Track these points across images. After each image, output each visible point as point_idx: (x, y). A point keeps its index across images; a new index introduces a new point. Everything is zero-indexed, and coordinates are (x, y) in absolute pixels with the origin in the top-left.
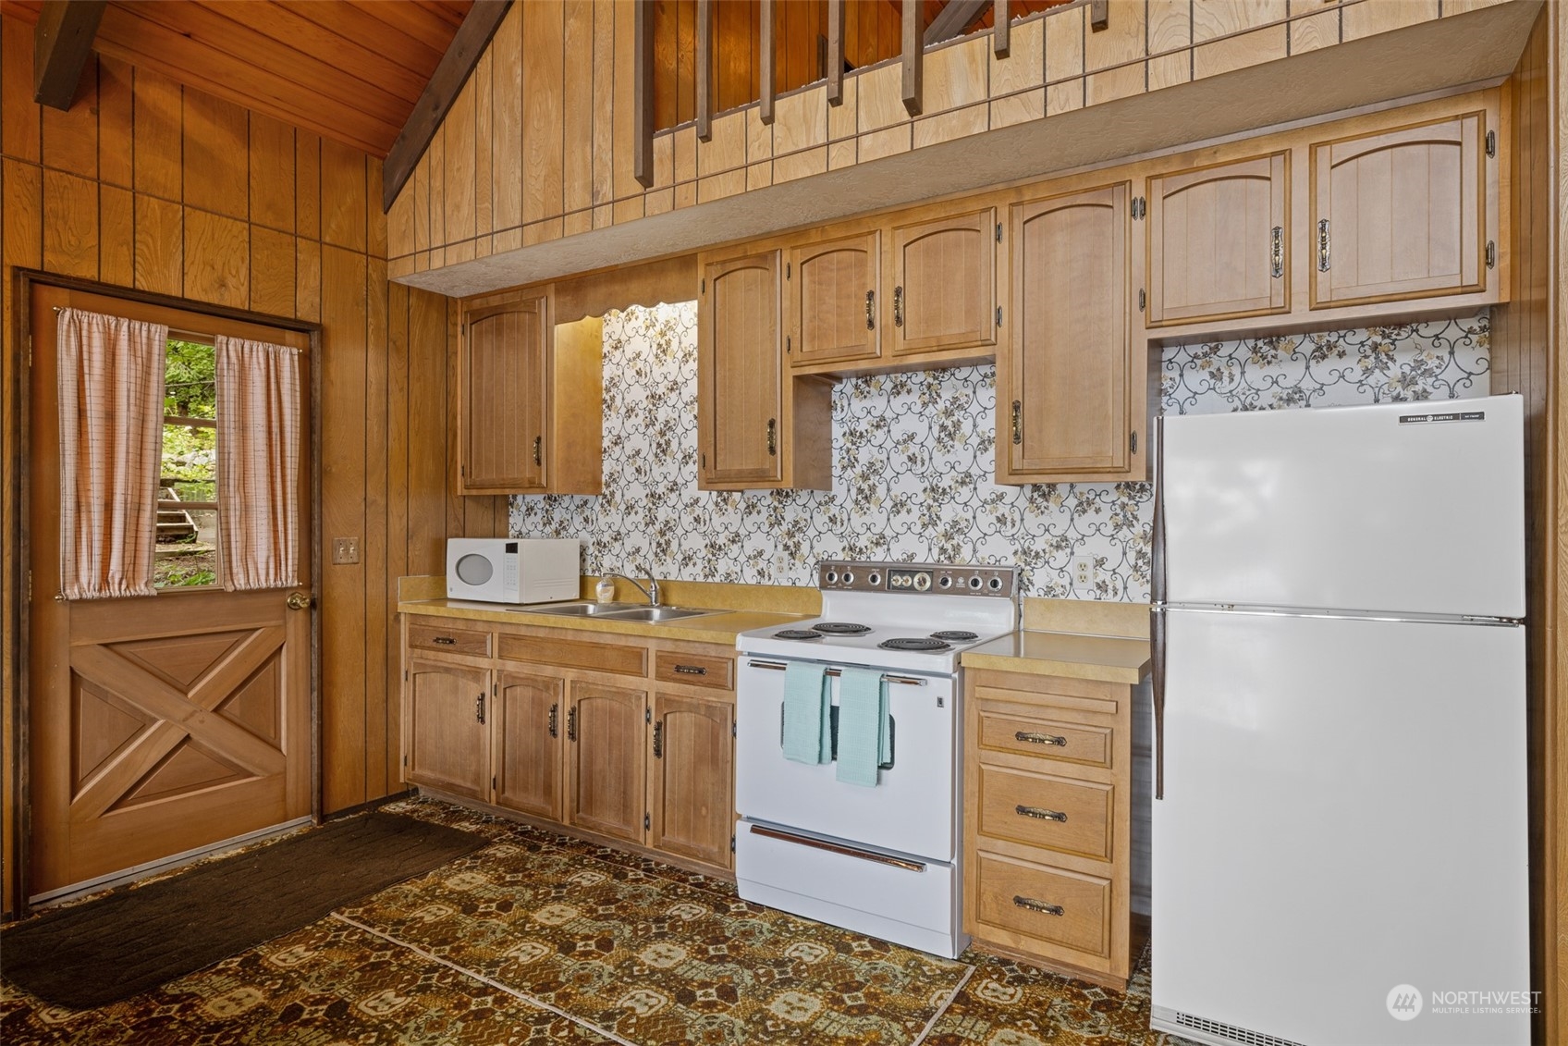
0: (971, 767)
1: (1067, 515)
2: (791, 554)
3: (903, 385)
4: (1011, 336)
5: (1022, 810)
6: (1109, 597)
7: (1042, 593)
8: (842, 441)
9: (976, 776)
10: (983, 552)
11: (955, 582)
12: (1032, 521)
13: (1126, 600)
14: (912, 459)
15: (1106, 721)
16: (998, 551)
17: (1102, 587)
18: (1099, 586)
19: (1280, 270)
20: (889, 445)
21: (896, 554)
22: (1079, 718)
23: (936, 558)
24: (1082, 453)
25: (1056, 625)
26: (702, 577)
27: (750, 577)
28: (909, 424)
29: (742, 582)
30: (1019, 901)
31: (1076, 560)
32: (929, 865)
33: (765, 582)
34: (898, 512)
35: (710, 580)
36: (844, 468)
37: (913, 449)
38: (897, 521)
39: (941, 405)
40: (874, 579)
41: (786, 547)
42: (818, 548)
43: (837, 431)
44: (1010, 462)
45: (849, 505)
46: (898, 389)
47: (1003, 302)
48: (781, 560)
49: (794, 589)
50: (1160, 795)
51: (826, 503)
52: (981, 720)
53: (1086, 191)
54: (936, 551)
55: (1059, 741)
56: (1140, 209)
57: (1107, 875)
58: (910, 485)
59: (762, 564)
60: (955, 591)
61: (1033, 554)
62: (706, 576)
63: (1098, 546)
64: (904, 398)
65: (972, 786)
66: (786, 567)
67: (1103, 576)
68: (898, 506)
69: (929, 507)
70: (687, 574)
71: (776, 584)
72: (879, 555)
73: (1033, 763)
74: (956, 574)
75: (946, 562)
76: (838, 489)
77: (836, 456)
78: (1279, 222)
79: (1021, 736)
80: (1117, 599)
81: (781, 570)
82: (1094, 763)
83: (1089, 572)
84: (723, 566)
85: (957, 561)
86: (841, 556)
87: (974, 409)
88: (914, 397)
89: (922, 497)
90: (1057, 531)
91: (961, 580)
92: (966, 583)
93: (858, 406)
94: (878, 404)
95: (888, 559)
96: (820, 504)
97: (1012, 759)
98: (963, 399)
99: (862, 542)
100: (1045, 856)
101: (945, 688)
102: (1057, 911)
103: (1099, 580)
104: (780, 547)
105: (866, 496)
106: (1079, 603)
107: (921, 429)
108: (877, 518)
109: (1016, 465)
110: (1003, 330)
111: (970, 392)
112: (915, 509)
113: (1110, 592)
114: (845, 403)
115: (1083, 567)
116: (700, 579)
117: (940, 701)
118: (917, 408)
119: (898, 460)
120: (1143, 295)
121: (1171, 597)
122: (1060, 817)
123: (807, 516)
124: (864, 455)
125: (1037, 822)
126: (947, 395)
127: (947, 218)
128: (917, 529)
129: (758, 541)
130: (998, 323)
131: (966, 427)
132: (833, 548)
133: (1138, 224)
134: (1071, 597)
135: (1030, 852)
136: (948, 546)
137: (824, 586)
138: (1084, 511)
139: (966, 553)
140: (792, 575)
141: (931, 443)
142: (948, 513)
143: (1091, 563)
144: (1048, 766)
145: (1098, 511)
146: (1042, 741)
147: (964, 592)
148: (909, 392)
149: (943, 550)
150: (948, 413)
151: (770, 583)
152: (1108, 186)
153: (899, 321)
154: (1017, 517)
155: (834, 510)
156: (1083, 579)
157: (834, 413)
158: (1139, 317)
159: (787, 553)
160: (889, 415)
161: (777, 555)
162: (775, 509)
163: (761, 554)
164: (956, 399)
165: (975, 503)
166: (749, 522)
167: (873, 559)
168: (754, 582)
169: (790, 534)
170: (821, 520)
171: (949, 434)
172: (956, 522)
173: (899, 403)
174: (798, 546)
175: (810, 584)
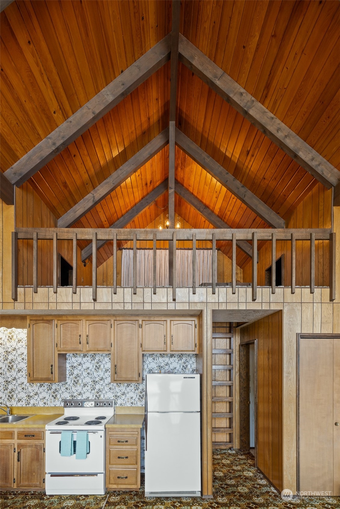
0: (108, 450)
1: (125, 387)
2: (54, 398)
3: (86, 355)
4: (114, 350)
5: (119, 458)
6: (133, 405)
7: (119, 405)
8: (69, 368)
9: (109, 452)
10: (106, 396)
11: (100, 404)
12: (117, 389)
13: (137, 406)
14: (88, 374)
15: (136, 436)
16: (110, 396)
17: (132, 403)
18: (131, 403)
19: (165, 343)
20: (82, 370)
21: (85, 397)
22: (131, 436)
23: (95, 398)
24: (129, 376)
25: (122, 412)
26: (25, 405)
27: (41, 404)
28: (88, 365)
29: (39, 406)
30: (119, 477)
31: (127, 397)
32: (98, 474)
33: (46, 406)
34: (85, 387)
35: (28, 406)
36: (70, 375)
37: (89, 371)
38: (84, 389)
39: (96, 361)
40: (79, 404)
41: (53, 396)
42: (62, 396)
43: (68, 365)
44: (114, 378)
45: (71, 385)
46: (84, 356)
47: (112, 342)
48: (51, 399)
49: (55, 407)
50: (146, 450)
51: (65, 384)
52: (110, 439)
53: (130, 320)
54: (94, 396)
55: (127, 441)
56: (141, 326)
57: (136, 468)
58: (88, 380)
59: (45, 401)
60: (100, 406)
61: (117, 396)
63: (131, 394)
64: (86, 358)
65: (108, 454)
66: (52, 401)
67: (132, 401)
68: (85, 385)
69: (93, 386)
70: (19, 405)
71: (50, 406)
72: (80, 398)
73: (121, 447)
74: (100, 402)
75: (97, 399)
76: (68, 380)
77: (67, 372)
78: (165, 334)
79: (119, 441)
80: (135, 406)
81: (51, 402)
82: (134, 445)
83: (129, 400)
84: (32, 402)
85: (100, 398)
86: (69, 398)
87: (104, 362)
88: (89, 358)
89: (91, 383)
90: (123, 391)
91: (101, 404)
92: (103, 404)
93: (74, 359)
94: (79, 359)
95: (82, 399)
96: (63, 384)
97: (117, 447)
98: (101, 360)
99: (75, 394)
100: (123, 466)
101: (102, 433)
102: (126, 478)
103: (131, 402)
104: (51, 396)
105: (76, 383)
106: (128, 407)
107: (91, 366)
108: (79, 388)
109: (116, 379)
110: (112, 348)
111: (103, 358)
112: (89, 386)
113: (134, 404)
114: (70, 358)
115: (128, 399)
117: (101, 436)
118: (90, 361)
119: (85, 374)
120: (141, 344)
121: (148, 410)
122: (127, 457)
123: (59, 388)
124: (76, 372)
125: (122, 459)
126: (97, 358)
127: (99, 320)
128: (90, 391)
129: (44, 394)
130: (111, 346)
131: (102, 366)
132: (67, 396)
133: (140, 329)
134: (126, 406)
135: (121, 466)
136: (98, 395)
137: (65, 407)
138: (128, 387)
139: (102, 396)
140: (55, 403)
141: (93, 370)
142: (97, 387)
143: (130, 398)
144: (124, 447)
145: (131, 386)
146: (123, 442)
147: (102, 406)
148: (88, 357)
149: (96, 396)
150: (97, 363)
151: (48, 406)
152: (134, 320)
153: (87, 343)
154: (114, 388)
155: (67, 386)
157: (67, 361)
158: (140, 349)
159: (53, 397)
160: (82, 362)
161: (50, 398)
162: (49, 386)
163: (45, 398)
164: (99, 360)
165: (104, 384)
166: (41, 389)
167: (78, 399)
168: (43, 406)
169: (54, 393)
170: (63, 389)
171: (98, 368)
172: (100, 389)
173: (85, 359)
174: (56, 395)
175: (60, 406)
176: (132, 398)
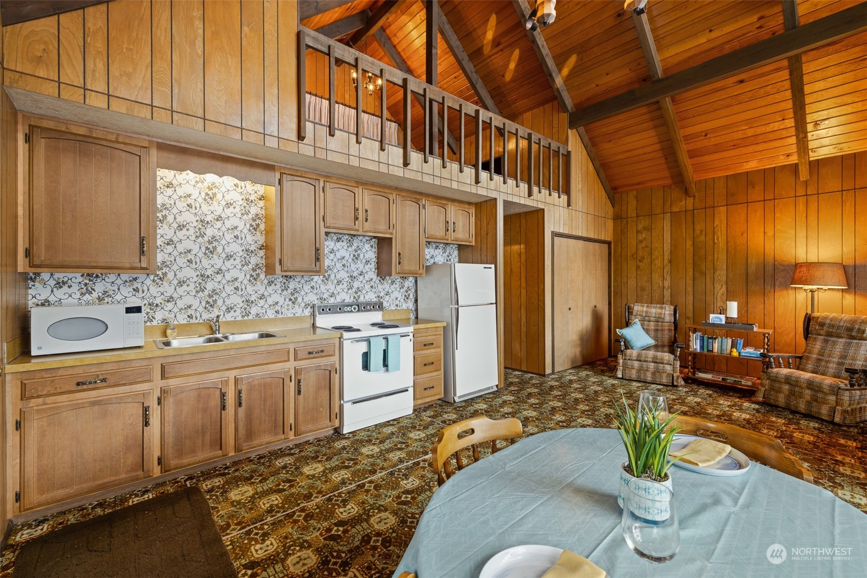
1: (389, 285)
2: (293, 302)
3: (340, 238)
5: (425, 365)
6: (398, 308)
10: (367, 297)
11: (367, 307)
14: (344, 265)
16: (372, 296)
17: (397, 306)
21: (338, 300)
23: (352, 300)
24: (413, 268)
26: (240, 316)
27: (271, 314)
28: (342, 253)
29: (266, 317)
30: (425, 389)
31: (391, 298)
32: (408, 389)
33: (280, 316)
34: (339, 284)
35: (246, 318)
37: (344, 262)
38: (338, 288)
39: (353, 248)
40: (339, 309)
41: (290, 300)
42: (306, 299)
44: (397, 270)
45: (320, 282)
46: (338, 240)
48: (288, 305)
49: (295, 318)
53: (414, 198)
54: (352, 298)
55: (432, 344)
56: (424, 207)
58: (343, 275)
59: (277, 308)
61: (380, 297)
62: (243, 316)
63: (396, 294)
64: (340, 243)
66: (291, 308)
67: (397, 302)
68: (339, 282)
69: (350, 283)
70: (229, 317)
71: (285, 316)
72: (332, 301)
73: (427, 351)
74: (366, 305)
79: (425, 345)
80: (400, 308)
81: (288, 309)
83: (395, 301)
84: (254, 310)
85: (359, 301)
86: (316, 302)
87: (364, 250)
88: (344, 244)
89: (347, 279)
90: (386, 290)
92: (370, 307)
94: (333, 244)
95: (336, 302)
96: (307, 281)
97: (424, 352)
98: (361, 247)
99: (325, 296)
100: (429, 375)
101: (412, 337)
102: (432, 388)
104: (287, 300)
105: (326, 278)
107: (347, 255)
108: (331, 287)
109: (399, 271)
111: (362, 245)
112: (345, 283)
115: (393, 300)
116: (239, 318)
117: (411, 340)
118: (346, 248)
119: (339, 266)
122: (432, 363)
123: (301, 286)
124: (325, 263)
125: (428, 366)
126: (355, 245)
127: (379, 191)
128: (346, 290)
129: (276, 297)
131: (361, 256)
132: (312, 298)
134: (390, 309)
135: (427, 375)
138: (393, 284)
139: (362, 298)
140: (294, 311)
141: (350, 260)
142: (356, 284)
144: (430, 351)
145: (396, 284)
146: (429, 345)
148: (343, 241)
149: (355, 297)
150: (356, 251)
151: (282, 316)
154: (376, 286)
155: (313, 284)
156: (393, 304)
159: (291, 302)
160: (335, 249)
161: (286, 303)
162: (284, 283)
163: (277, 303)
164: (358, 246)
165: (364, 281)
166: (270, 289)
167: (330, 302)
168: (273, 317)
169: (292, 294)
170: (307, 288)
171: (356, 258)
172: (359, 288)
173: (339, 245)
174: (296, 299)
175: (303, 315)
176: (397, 299)
